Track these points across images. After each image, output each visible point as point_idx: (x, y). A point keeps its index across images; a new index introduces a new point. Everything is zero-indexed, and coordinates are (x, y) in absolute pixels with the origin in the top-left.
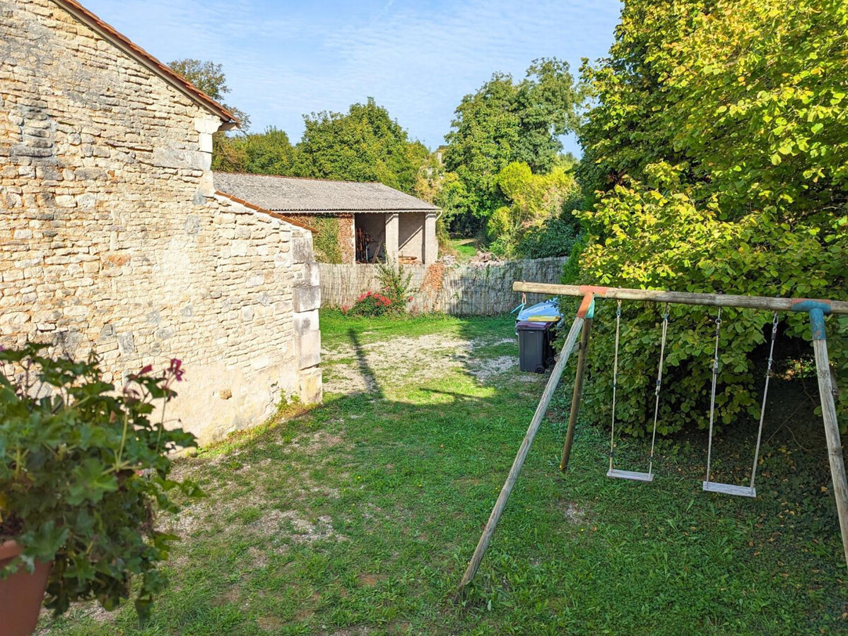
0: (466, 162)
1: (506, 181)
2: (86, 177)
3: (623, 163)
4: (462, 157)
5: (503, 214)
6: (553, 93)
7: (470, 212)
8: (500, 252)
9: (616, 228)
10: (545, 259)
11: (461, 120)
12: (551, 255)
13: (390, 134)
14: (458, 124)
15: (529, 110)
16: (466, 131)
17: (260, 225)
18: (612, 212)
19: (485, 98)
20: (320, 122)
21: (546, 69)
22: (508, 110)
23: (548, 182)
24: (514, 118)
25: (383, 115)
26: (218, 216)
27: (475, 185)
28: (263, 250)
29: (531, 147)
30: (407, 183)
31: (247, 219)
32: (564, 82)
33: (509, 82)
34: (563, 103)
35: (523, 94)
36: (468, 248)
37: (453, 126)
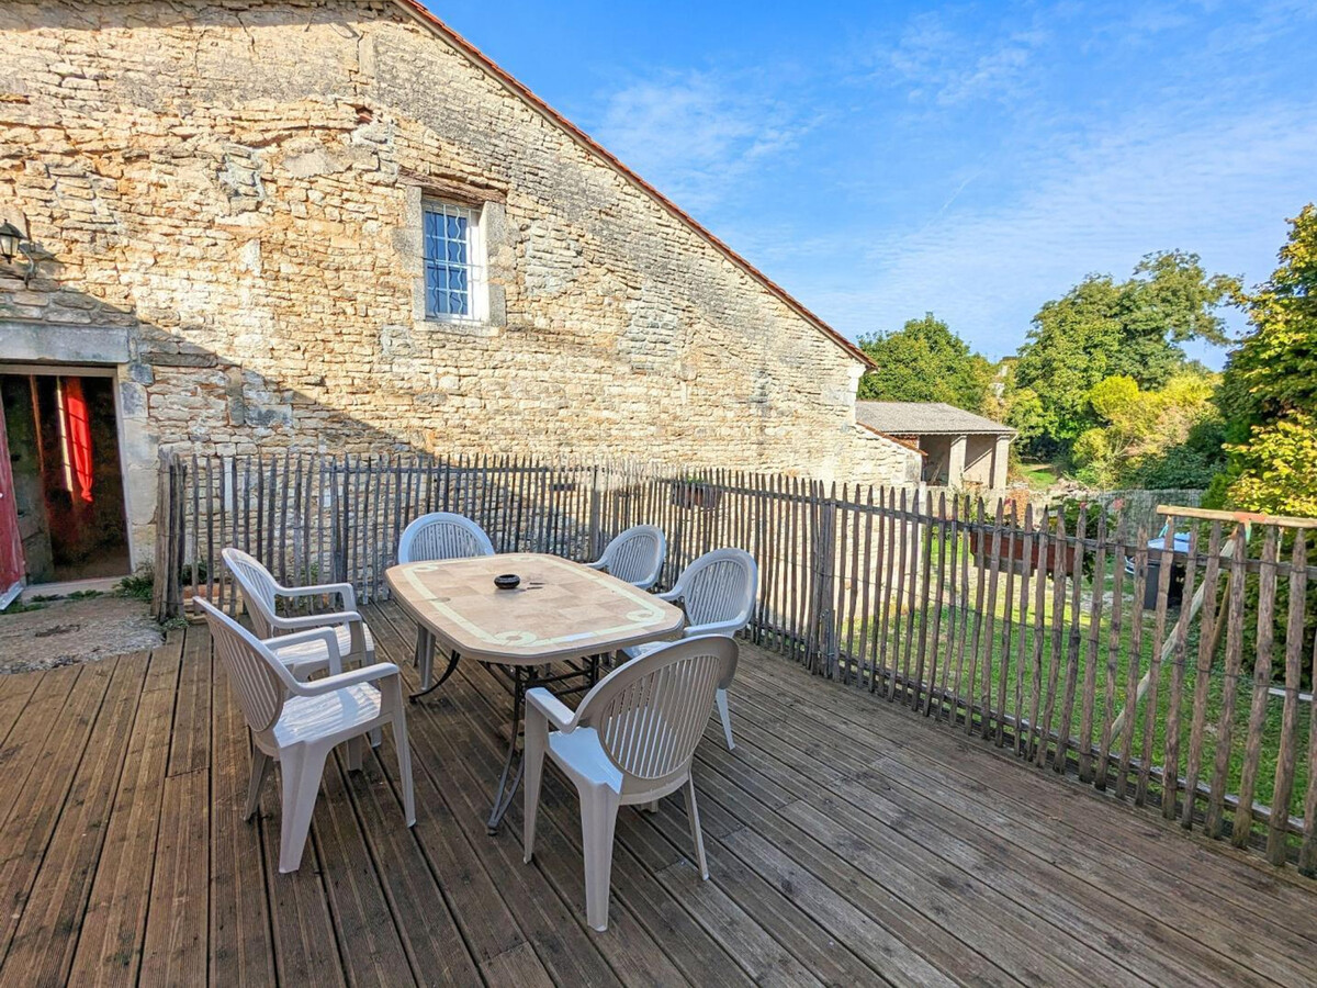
0: (1044, 376)
1: (1101, 399)
2: (782, 414)
3: (1289, 392)
4: (1040, 372)
5: (1095, 437)
6: (1174, 293)
7: (1046, 432)
8: (1090, 481)
9: (1277, 462)
10: (1165, 491)
11: (1039, 330)
12: (1174, 486)
13: (949, 349)
14: (1036, 335)
15: (1137, 315)
16: (1047, 341)
17: (884, 448)
18: (1272, 447)
19: (1074, 304)
20: (875, 341)
21: (1164, 264)
22: (1105, 316)
23: (1167, 400)
24: (1115, 325)
25: (942, 329)
26: (855, 441)
27: (1055, 403)
28: (883, 469)
29: (1137, 357)
30: (972, 401)
31: (874, 443)
32: (1190, 278)
33: (1108, 284)
34: (1188, 303)
35: (1127, 296)
36: (1042, 475)
37: (1028, 336)
